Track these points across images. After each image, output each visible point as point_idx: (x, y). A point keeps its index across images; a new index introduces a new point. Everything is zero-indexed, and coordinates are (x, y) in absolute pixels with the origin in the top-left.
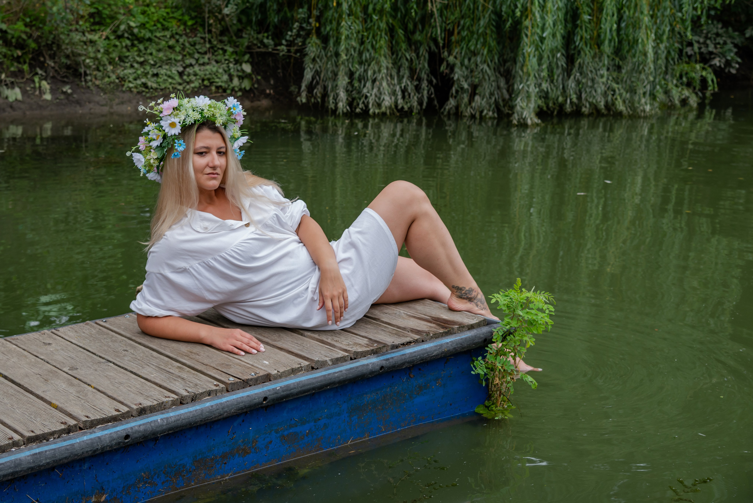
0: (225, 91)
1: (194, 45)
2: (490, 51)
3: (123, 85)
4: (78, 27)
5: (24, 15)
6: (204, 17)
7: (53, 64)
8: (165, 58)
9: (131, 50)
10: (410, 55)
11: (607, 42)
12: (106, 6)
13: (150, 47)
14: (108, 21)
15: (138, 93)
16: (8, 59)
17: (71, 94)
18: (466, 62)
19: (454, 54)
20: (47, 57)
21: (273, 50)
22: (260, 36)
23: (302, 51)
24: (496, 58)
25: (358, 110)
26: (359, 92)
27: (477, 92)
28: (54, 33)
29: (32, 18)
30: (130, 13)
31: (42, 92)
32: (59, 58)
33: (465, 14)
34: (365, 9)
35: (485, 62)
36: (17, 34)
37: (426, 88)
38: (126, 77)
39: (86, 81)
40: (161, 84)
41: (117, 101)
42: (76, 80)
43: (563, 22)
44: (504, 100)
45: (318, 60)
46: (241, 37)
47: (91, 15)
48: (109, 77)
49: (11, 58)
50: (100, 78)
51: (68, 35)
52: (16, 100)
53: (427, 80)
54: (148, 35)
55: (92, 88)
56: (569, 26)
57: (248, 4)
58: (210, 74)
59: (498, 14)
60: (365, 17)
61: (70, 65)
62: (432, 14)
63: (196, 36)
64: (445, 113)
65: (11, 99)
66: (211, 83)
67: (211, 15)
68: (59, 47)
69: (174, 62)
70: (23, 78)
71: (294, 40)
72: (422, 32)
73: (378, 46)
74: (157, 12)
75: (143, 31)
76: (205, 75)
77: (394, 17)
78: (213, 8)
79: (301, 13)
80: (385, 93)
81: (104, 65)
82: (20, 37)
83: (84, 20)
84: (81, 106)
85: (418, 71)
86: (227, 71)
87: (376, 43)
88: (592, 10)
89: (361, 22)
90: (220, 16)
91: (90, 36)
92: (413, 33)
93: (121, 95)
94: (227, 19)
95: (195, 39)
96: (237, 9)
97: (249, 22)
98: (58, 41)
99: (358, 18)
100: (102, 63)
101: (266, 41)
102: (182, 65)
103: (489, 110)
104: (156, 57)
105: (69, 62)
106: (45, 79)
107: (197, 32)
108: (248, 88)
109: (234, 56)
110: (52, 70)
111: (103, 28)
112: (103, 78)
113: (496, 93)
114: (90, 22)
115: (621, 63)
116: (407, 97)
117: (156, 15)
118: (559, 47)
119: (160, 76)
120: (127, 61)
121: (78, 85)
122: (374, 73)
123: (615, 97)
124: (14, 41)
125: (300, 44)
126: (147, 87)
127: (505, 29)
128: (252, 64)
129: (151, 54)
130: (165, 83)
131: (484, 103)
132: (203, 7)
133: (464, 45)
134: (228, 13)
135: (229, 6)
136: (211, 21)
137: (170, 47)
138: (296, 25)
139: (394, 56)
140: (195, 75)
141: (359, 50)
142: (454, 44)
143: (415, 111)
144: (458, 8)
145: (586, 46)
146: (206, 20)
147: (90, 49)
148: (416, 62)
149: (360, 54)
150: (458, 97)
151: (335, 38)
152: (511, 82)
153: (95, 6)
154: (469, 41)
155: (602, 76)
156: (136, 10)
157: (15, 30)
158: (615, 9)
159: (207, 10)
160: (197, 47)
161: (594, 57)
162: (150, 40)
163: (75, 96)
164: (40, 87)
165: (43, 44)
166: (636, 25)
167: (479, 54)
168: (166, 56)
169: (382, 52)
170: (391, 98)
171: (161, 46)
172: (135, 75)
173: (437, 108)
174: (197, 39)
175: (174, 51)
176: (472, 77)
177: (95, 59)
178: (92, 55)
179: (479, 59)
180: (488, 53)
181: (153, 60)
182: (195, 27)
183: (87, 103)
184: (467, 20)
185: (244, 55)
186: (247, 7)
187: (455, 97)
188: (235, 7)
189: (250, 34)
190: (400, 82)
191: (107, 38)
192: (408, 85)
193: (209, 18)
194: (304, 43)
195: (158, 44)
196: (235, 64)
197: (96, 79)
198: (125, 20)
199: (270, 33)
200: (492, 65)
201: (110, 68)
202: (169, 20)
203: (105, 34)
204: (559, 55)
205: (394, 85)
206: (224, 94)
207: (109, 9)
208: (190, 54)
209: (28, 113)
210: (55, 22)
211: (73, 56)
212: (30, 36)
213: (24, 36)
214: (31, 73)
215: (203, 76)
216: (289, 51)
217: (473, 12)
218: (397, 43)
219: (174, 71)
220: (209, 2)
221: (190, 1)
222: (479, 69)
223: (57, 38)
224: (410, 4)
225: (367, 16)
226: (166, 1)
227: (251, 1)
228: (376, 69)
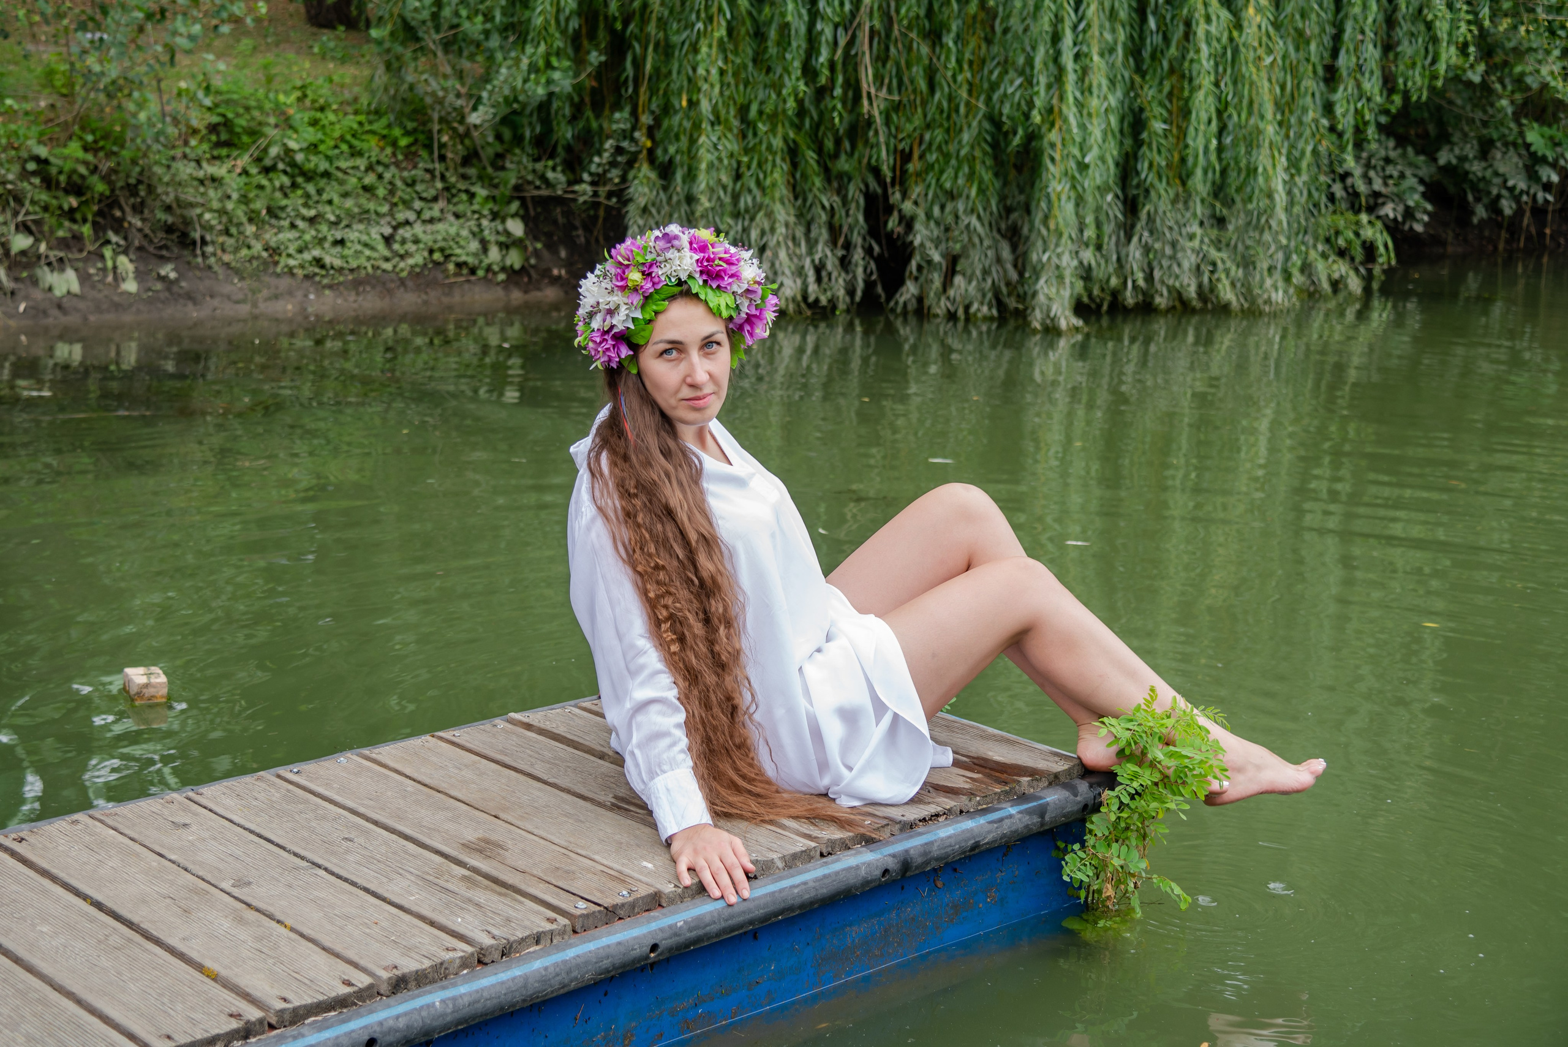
0: (473, 271)
1: (411, 184)
2: (981, 191)
3: (276, 263)
4: (188, 150)
5: (83, 128)
6: (430, 131)
7: (139, 224)
8: (356, 210)
9: (292, 195)
10: (828, 200)
11: (1199, 172)
12: (241, 111)
13: (328, 189)
14: (245, 139)
15: (306, 277)
16: (53, 214)
17: (177, 280)
18: (936, 211)
19: (914, 196)
20: (128, 210)
21: (566, 192)
22: (539, 166)
23: (621, 194)
24: (993, 203)
27: (958, 268)
28: (141, 162)
29: (98, 134)
30: (287, 123)
31: (118, 278)
32: (152, 211)
33: (933, 120)
34: (743, 111)
35: (972, 211)
36: (68, 166)
37: (861, 263)
38: (282, 247)
39: (203, 255)
40: (350, 260)
41: (265, 293)
42: (186, 252)
43: (1118, 135)
44: (1008, 284)
45: (654, 211)
46: (503, 168)
47: (213, 128)
48: (249, 247)
49: (58, 212)
50: (231, 249)
51: (169, 167)
52: (69, 292)
53: (863, 247)
54: (324, 166)
55: (216, 268)
56: (1128, 142)
57: (515, 106)
58: (444, 239)
59: (994, 120)
60: (744, 126)
61: (173, 224)
62: (870, 122)
63: (415, 167)
64: (899, 310)
65: (59, 292)
66: (447, 257)
67: (444, 126)
68: (151, 189)
69: (374, 216)
70: (81, 251)
71: (605, 172)
72: (851, 155)
73: (768, 182)
74: (339, 121)
75: (314, 159)
76: (435, 241)
77: (798, 128)
78: (449, 114)
79: (618, 122)
80: (783, 273)
81: (239, 225)
82: (74, 171)
83: (199, 137)
84: (195, 303)
85: (845, 229)
86: (477, 234)
87: (765, 177)
88: (1170, 112)
89: (736, 136)
90: (461, 129)
91: (210, 169)
92: (836, 156)
93: (273, 281)
94: (475, 134)
95: (413, 172)
96: (495, 115)
97: (518, 140)
98: (149, 178)
99: (730, 130)
100: (235, 220)
101: (550, 175)
102: (389, 224)
103: (982, 303)
104: (340, 208)
105: (170, 220)
106: (125, 252)
107: (417, 159)
108: (517, 266)
109: (490, 205)
110: (139, 235)
111: (235, 153)
112: (237, 250)
113: (994, 270)
114: (209, 141)
115: (1225, 211)
116: (825, 279)
117: (337, 127)
118: (1111, 182)
119: (349, 244)
120: (283, 215)
121: (189, 263)
122: (763, 233)
123: (1216, 276)
124: (63, 178)
125: (617, 180)
126: (323, 267)
127: (1010, 149)
128: (525, 219)
129: (330, 202)
130: (357, 258)
131: (972, 288)
132: (429, 111)
133: (931, 178)
134: (478, 122)
135: (481, 108)
136: (445, 138)
137: (366, 189)
138: (609, 144)
139: (800, 202)
140: (416, 241)
141: (734, 189)
142: (913, 178)
143: (842, 306)
144: (919, 110)
145: (1160, 178)
146: (436, 136)
147: (211, 193)
148: (840, 212)
149: (736, 197)
150: (922, 279)
151: (686, 168)
152: (1021, 249)
153: (220, 110)
154: (942, 172)
155: (1191, 237)
157: (65, 158)
158: (1213, 109)
159: (436, 116)
160: (419, 187)
161: (1174, 202)
162: (326, 174)
163: (183, 284)
164: (115, 268)
165: (120, 184)
166: (1252, 141)
167: (960, 195)
168: (360, 206)
169: (777, 195)
170: (795, 282)
171: (348, 188)
172: (300, 242)
173: (883, 299)
175: (375, 196)
176: (948, 240)
177: (222, 212)
178: (216, 205)
179: (961, 206)
180: (978, 194)
181: (333, 212)
182: (413, 149)
183: (208, 299)
184: (937, 131)
185: (509, 202)
186: (515, 112)
187: (917, 279)
188: (492, 110)
189: (519, 163)
190: (810, 252)
191: (245, 172)
192: (827, 257)
193: (439, 131)
194: (624, 179)
196: (493, 220)
197: (224, 250)
198: (278, 138)
199: (558, 160)
200: (986, 219)
201: (250, 229)
202: (364, 137)
203: (240, 163)
204: (1109, 197)
205: (800, 257)
206: (473, 278)
207: (248, 117)
208: (404, 202)
209: (92, 318)
210: (144, 141)
211: (179, 206)
212: (94, 170)
213: (83, 170)
214: (96, 240)
215: (430, 244)
216: (595, 194)
217: (949, 117)
218: (804, 176)
219: (375, 234)
220: (440, 102)
221: (404, 100)
222: (962, 225)
223: (146, 174)
224: (828, 102)
225: (747, 126)
226: (356, 100)
227: (521, 98)
228: (767, 227)
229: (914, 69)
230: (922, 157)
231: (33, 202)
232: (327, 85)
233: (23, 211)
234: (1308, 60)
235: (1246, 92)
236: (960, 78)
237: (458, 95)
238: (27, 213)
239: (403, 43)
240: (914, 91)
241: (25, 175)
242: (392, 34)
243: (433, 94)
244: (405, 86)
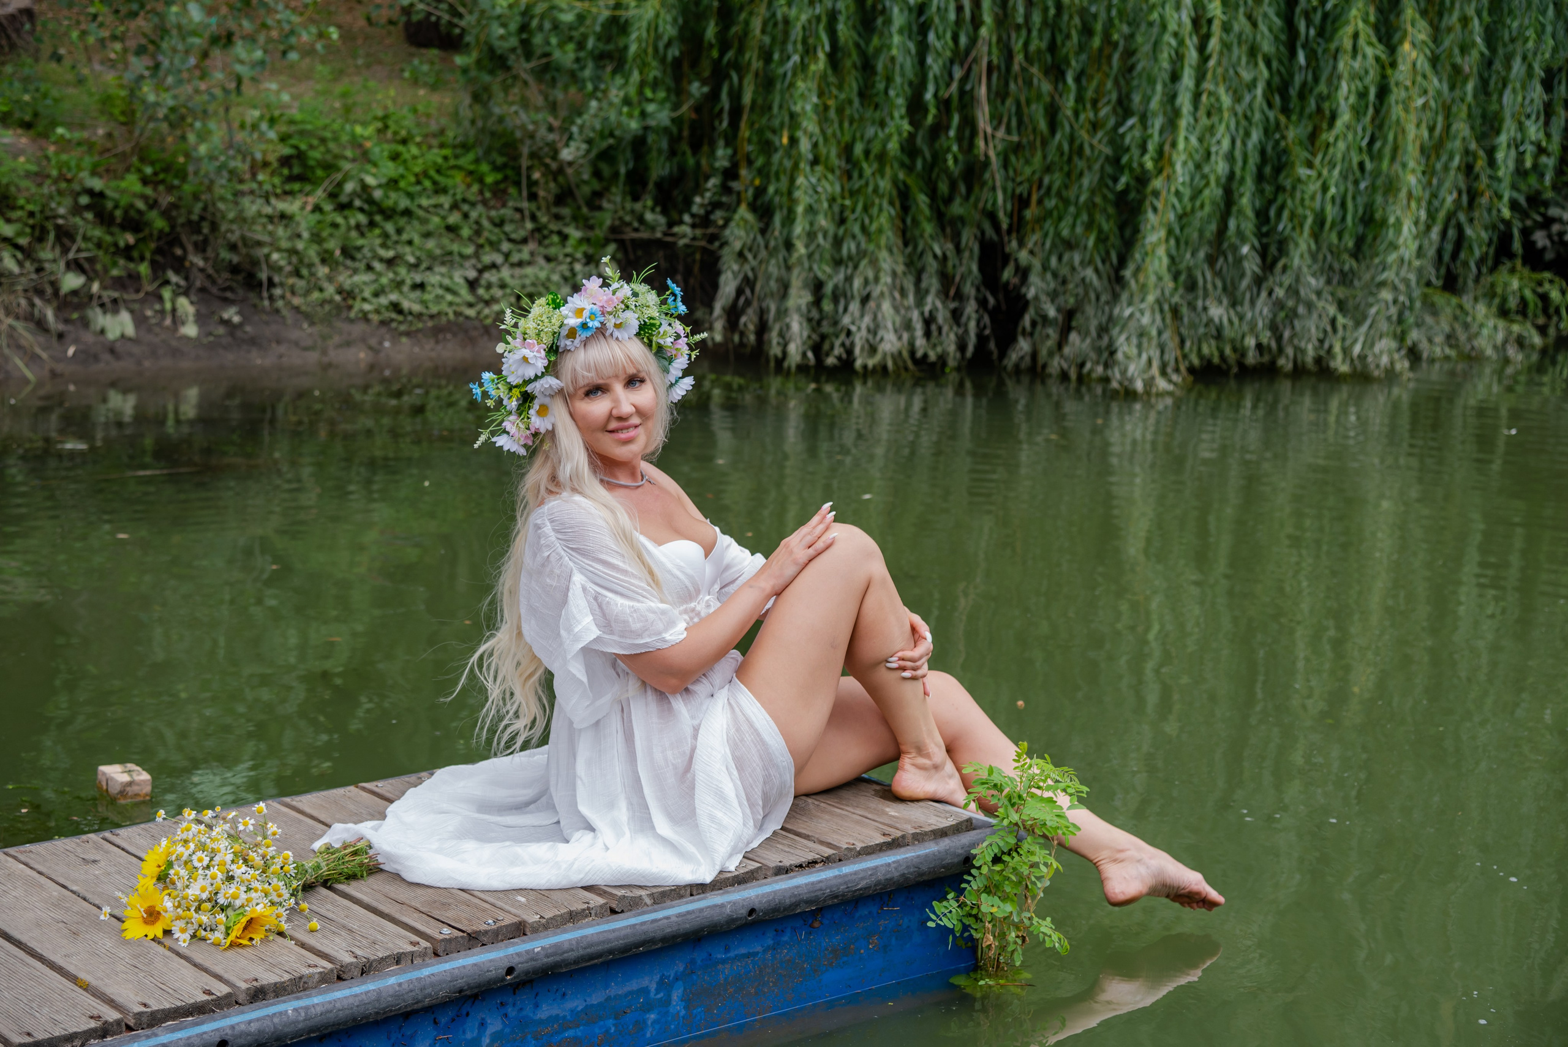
1: (500, 224)
2: (1102, 239)
3: (350, 308)
4: (255, 186)
5: (142, 160)
6: (520, 167)
7: (201, 263)
8: (438, 252)
9: (369, 235)
10: (941, 248)
12: (315, 142)
13: (408, 228)
14: (320, 173)
15: (383, 323)
16: (106, 251)
17: (240, 325)
18: (1054, 261)
19: (1030, 245)
20: (190, 248)
21: (664, 234)
22: (638, 206)
23: (716, 237)
24: (1113, 254)
25: (831, 361)
26: (835, 323)
27: (1074, 324)
28: (203, 197)
29: (158, 167)
30: (365, 157)
31: (178, 320)
32: (216, 250)
33: (1052, 163)
34: (847, 150)
35: (1091, 262)
36: (124, 201)
37: (974, 316)
38: (357, 291)
39: (271, 298)
40: (431, 305)
41: (336, 339)
42: (251, 294)
45: (750, 256)
46: (599, 208)
47: (285, 161)
48: (321, 290)
49: (112, 249)
50: (301, 292)
51: (236, 203)
52: (123, 336)
53: (977, 299)
54: (404, 203)
55: (285, 312)
57: (611, 141)
58: (533, 284)
60: (849, 167)
61: (239, 264)
62: (986, 164)
63: (504, 205)
64: (1011, 369)
65: (111, 336)
67: (536, 162)
68: (214, 227)
69: (457, 258)
70: (138, 291)
71: (707, 213)
72: (967, 198)
73: (874, 227)
74: (423, 155)
75: (393, 195)
76: (522, 287)
77: (910, 169)
78: (541, 149)
79: (718, 159)
80: (886, 327)
81: (310, 266)
82: (132, 206)
83: (269, 170)
84: (260, 349)
85: (957, 278)
86: (569, 279)
87: (871, 221)
89: (840, 178)
90: (554, 166)
91: (282, 206)
92: (949, 201)
93: (346, 327)
94: (569, 171)
95: (503, 211)
96: (588, 151)
97: (614, 176)
98: (213, 214)
99: (832, 170)
100: (306, 261)
101: (649, 216)
102: (474, 266)
103: (1098, 363)
104: (420, 249)
105: (236, 259)
106: (186, 293)
107: (506, 197)
109: (584, 248)
110: (200, 275)
111: (308, 188)
112: (308, 292)
114: (281, 175)
116: (935, 333)
117: (420, 161)
119: (429, 288)
120: (359, 256)
121: (255, 306)
122: (866, 282)
124: (118, 213)
125: (719, 223)
126: (400, 312)
129: (410, 243)
130: (439, 303)
131: (1088, 345)
132: (519, 146)
133: (1048, 225)
134: (570, 158)
135: (572, 144)
136: (536, 175)
137: (451, 229)
138: (713, 182)
139: (909, 249)
140: (503, 286)
141: (835, 236)
142: (1031, 225)
143: (952, 363)
144: (1039, 151)
146: (525, 173)
147: (280, 231)
148: (953, 261)
149: (838, 243)
150: (1035, 336)
151: (784, 211)
153: (293, 142)
154: (1060, 219)
156: (379, 151)
157: (123, 192)
159: (526, 151)
160: (508, 228)
162: (407, 213)
163: (248, 329)
164: (174, 310)
165: (181, 220)
167: (1077, 245)
168: (442, 248)
169: (883, 241)
170: (900, 338)
171: (431, 227)
172: (376, 285)
173: (995, 356)
174: (507, 212)
175: (459, 236)
176: (1065, 293)
177: (293, 252)
178: (285, 244)
179: (1077, 258)
180: (1096, 244)
181: (413, 254)
182: (502, 186)
183: (274, 345)
184: (1057, 175)
185: (605, 244)
186: (610, 147)
187: (1031, 334)
188: (585, 146)
189: (616, 203)
190: (920, 302)
191: (317, 209)
192: (937, 309)
193: (529, 168)
194: (727, 222)
195: (424, 221)
196: (584, 264)
197: (293, 293)
198: (354, 173)
200: (1106, 268)
201: (323, 271)
202: (450, 172)
203: (312, 200)
205: (908, 309)
207: (322, 149)
208: (491, 243)
209: (147, 364)
210: (206, 175)
211: (245, 245)
212: (153, 205)
213: (140, 205)
214: (154, 280)
216: (695, 237)
217: (1070, 160)
218: (916, 222)
219: (458, 277)
220: (532, 136)
221: (493, 134)
222: (1077, 278)
223: (211, 209)
224: (942, 142)
225: (850, 168)
226: (442, 132)
227: (617, 133)
228: (870, 274)
229: (1034, 107)
230: (1040, 202)
231: (85, 238)
232: (411, 116)
233: (74, 248)
234: (1462, 100)
235: (1391, 137)
236: (1082, 117)
237: (551, 129)
238: (79, 250)
239: (491, 72)
240: (1034, 130)
241: (77, 210)
242: (478, 62)
243: (523, 127)
244: (494, 119)
